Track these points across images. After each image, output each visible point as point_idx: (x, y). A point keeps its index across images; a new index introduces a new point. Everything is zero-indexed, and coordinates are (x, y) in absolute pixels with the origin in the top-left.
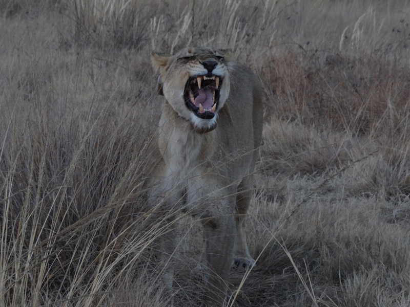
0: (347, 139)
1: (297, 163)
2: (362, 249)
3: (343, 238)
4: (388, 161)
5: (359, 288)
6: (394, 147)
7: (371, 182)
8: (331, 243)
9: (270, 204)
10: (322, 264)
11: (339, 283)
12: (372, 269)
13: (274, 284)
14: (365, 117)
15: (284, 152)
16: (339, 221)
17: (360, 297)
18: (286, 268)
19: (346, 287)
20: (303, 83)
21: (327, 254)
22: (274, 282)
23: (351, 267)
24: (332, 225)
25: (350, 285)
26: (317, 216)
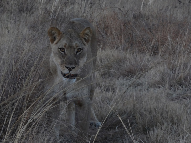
0: (147, 57)
1: (120, 71)
2: (158, 114)
3: (147, 109)
4: (170, 68)
5: (158, 135)
6: (172, 61)
7: (161, 80)
8: (141, 112)
9: (107, 93)
10: (137, 124)
11: (147, 133)
12: (164, 125)
13: (112, 135)
14: (156, 46)
15: (113, 66)
16: (145, 100)
17: (158, 140)
18: (118, 126)
19: (150, 135)
20: (122, 28)
21: (139, 118)
22: (111, 133)
23: (152, 124)
24: (141, 103)
25: (152, 134)
26: (133, 98)
